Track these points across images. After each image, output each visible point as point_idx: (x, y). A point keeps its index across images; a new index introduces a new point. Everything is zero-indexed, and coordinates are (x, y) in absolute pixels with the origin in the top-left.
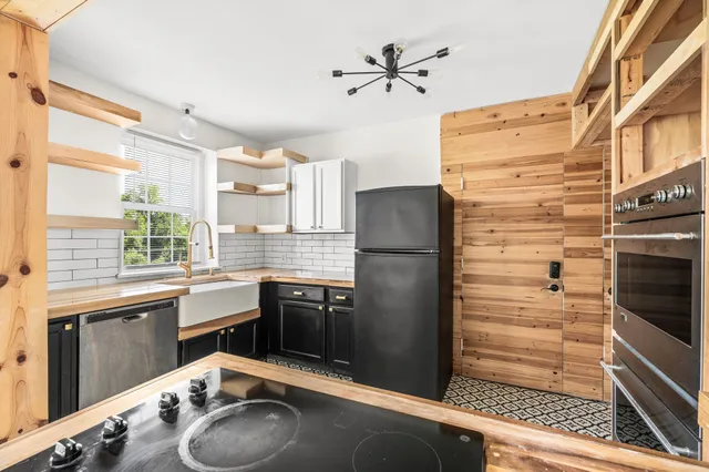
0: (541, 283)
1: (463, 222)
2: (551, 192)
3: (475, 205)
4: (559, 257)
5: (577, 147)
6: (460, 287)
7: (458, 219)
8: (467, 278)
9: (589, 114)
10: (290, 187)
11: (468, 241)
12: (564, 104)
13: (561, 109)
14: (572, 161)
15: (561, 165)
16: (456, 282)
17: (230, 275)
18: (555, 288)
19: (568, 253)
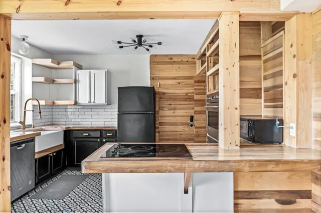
0: (187, 124)
1: (159, 101)
2: (191, 90)
3: (164, 94)
4: (193, 114)
5: (198, 75)
6: (158, 128)
7: (157, 99)
8: (161, 124)
9: (202, 66)
10: (76, 81)
11: (161, 108)
12: (194, 58)
13: (193, 60)
14: (197, 79)
15: (193, 80)
16: (157, 126)
17: (43, 127)
18: (192, 126)
19: (196, 112)
